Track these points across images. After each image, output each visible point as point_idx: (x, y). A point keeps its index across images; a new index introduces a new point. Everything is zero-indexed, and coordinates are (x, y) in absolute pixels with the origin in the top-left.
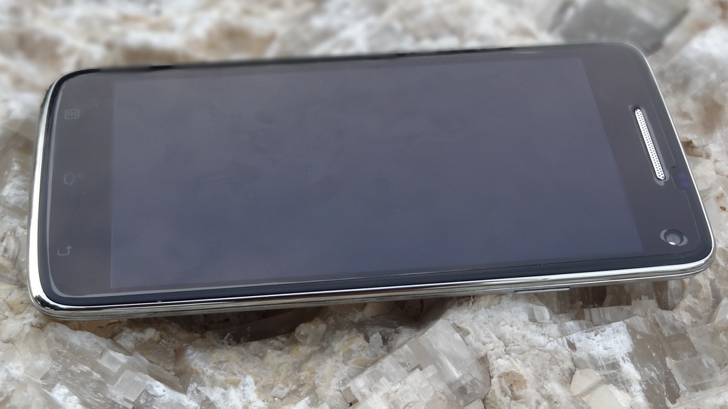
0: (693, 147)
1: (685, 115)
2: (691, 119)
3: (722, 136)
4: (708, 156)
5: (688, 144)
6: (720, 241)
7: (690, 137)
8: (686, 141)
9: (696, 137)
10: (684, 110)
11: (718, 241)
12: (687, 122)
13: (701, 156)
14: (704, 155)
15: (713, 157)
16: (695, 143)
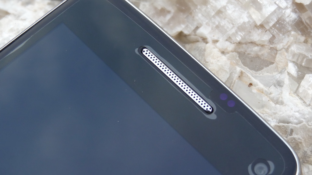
0: (186, 36)
1: (163, 12)
2: (169, 12)
3: (203, 15)
4: (205, 40)
5: (181, 36)
6: (270, 119)
7: (179, 29)
8: (177, 33)
9: (183, 26)
10: (159, 8)
11: (269, 121)
12: (169, 17)
13: (198, 41)
14: (200, 40)
15: (209, 39)
16: (186, 32)
